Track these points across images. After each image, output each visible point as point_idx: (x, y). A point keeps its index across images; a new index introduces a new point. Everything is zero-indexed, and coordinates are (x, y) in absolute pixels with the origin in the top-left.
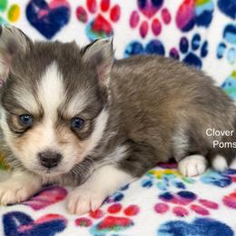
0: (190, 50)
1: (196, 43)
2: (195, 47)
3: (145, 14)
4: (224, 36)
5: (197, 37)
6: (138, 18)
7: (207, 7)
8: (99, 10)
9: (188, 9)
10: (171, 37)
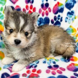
0: (57, 20)
1: (59, 17)
2: (59, 19)
3: (43, 9)
4: (67, 15)
5: (59, 16)
6: (41, 11)
7: (62, 7)
8: (29, 9)
9: (56, 7)
10: (51, 16)
